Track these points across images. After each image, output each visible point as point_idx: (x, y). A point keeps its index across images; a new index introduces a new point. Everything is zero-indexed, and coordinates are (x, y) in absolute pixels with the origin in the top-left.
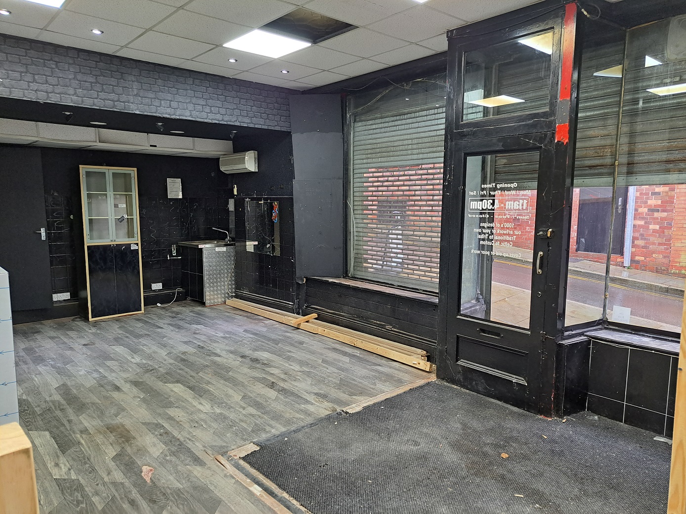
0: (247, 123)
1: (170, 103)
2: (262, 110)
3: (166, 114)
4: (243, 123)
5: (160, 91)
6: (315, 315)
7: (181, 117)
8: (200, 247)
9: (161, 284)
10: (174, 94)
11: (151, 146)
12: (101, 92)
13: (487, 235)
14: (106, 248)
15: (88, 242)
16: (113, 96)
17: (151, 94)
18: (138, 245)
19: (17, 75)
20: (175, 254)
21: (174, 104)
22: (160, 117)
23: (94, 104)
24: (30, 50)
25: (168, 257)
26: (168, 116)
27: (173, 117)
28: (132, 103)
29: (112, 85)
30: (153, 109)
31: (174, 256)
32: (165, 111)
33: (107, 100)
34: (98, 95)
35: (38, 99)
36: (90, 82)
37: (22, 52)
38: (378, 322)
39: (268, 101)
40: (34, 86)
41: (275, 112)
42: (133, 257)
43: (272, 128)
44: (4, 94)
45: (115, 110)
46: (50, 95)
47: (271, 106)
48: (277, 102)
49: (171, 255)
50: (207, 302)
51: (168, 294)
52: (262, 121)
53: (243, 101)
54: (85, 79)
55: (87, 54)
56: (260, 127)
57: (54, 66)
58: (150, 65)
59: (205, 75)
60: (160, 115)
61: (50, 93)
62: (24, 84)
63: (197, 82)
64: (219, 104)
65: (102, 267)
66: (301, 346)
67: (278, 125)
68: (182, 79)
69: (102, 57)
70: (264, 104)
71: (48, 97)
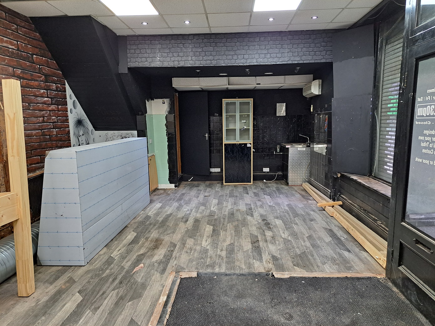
0: (298, 61)
1: (244, 56)
2: (311, 49)
3: (241, 63)
4: (294, 61)
5: (238, 49)
6: (340, 203)
7: (250, 64)
8: (287, 147)
9: (269, 168)
10: (246, 50)
11: (257, 84)
12: (204, 56)
13: (428, 143)
14: (234, 145)
15: (225, 142)
16: (211, 58)
17: (232, 52)
18: (251, 145)
19: (166, 54)
20: (279, 151)
21: (246, 56)
22: (237, 66)
23: (201, 64)
24: (171, 40)
25: (274, 152)
26: (242, 65)
27: (245, 64)
28: (221, 60)
29: (210, 51)
30: (233, 61)
31: (278, 152)
32: (240, 62)
33: (208, 60)
34: (203, 58)
35: (174, 65)
36: (199, 52)
37: (168, 42)
38: (374, 217)
39: (316, 42)
40: (173, 59)
41: (322, 48)
42: (248, 151)
43: (319, 61)
44: (160, 65)
45: (212, 65)
46: (180, 62)
47: (318, 45)
48: (323, 42)
49: (276, 152)
50: (290, 183)
51: (272, 175)
52: (310, 57)
53: (295, 46)
54: (196, 51)
55: (198, 36)
56: (308, 62)
57: (182, 46)
58: (233, 34)
59: (267, 33)
60: (237, 65)
61: (180, 61)
62: (168, 59)
63: (262, 39)
64: (277, 51)
65: (231, 156)
66: (308, 222)
67: (324, 58)
68: (252, 39)
69: (206, 36)
70: (312, 44)
71: (179, 64)
